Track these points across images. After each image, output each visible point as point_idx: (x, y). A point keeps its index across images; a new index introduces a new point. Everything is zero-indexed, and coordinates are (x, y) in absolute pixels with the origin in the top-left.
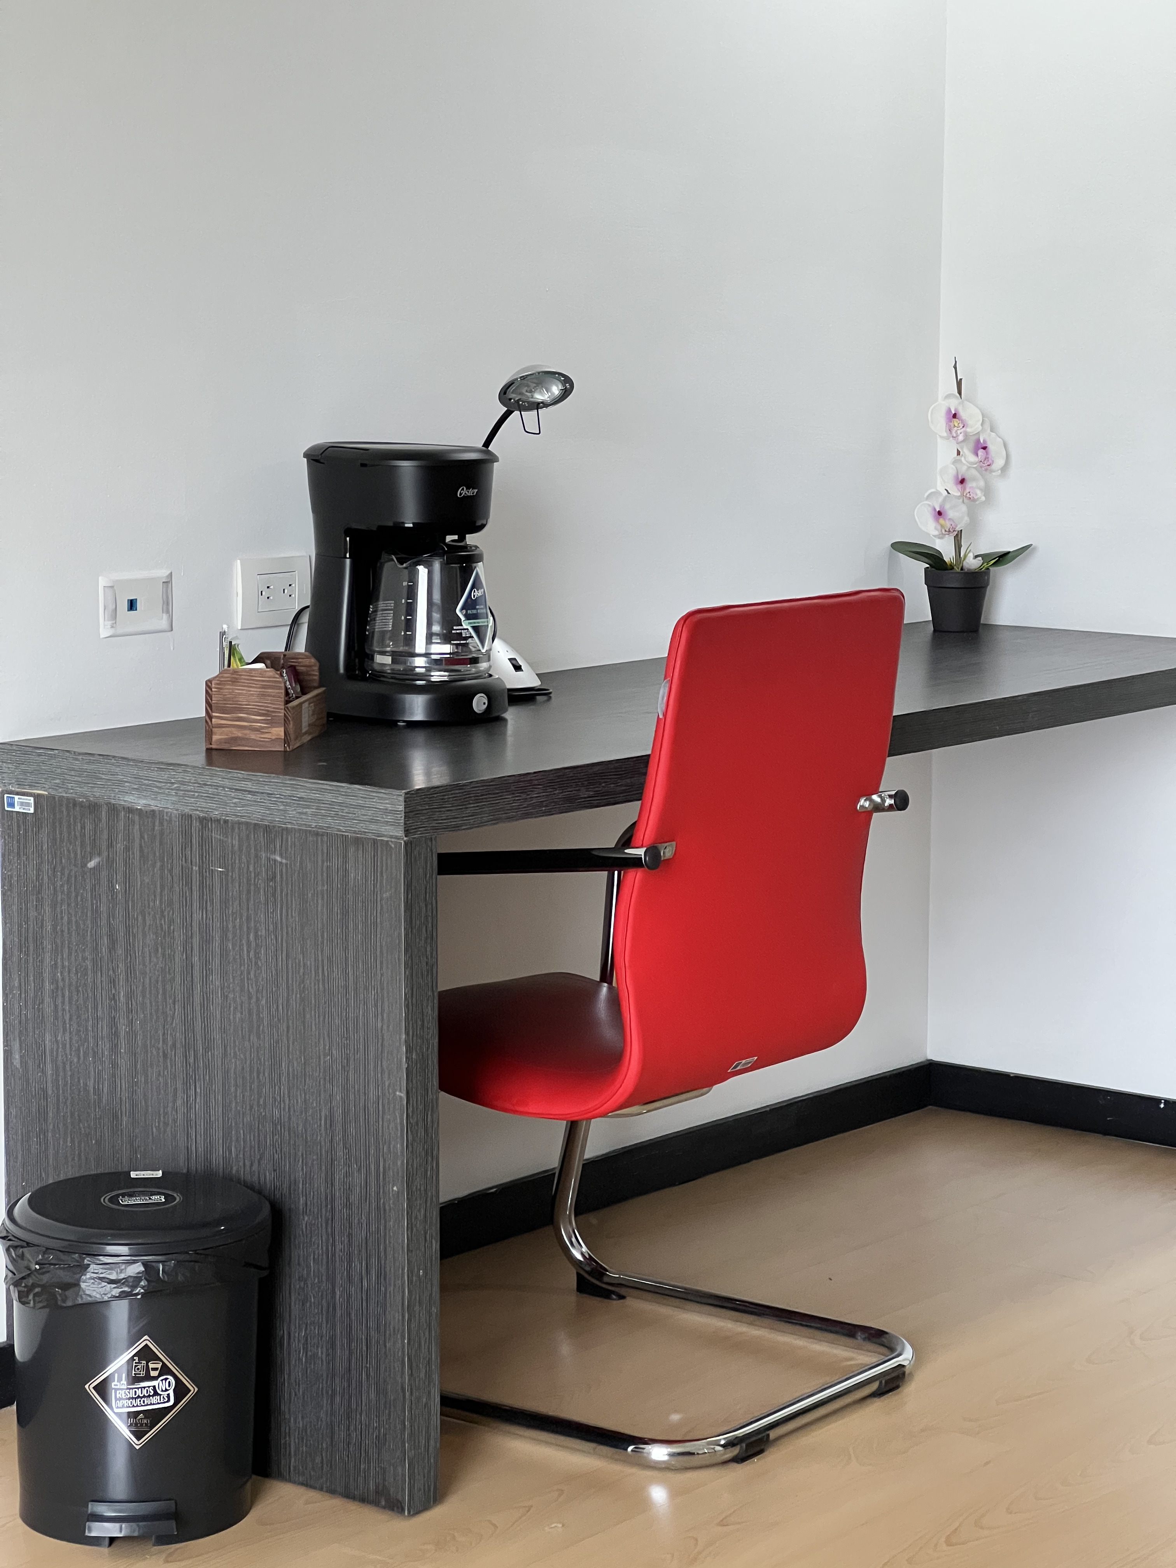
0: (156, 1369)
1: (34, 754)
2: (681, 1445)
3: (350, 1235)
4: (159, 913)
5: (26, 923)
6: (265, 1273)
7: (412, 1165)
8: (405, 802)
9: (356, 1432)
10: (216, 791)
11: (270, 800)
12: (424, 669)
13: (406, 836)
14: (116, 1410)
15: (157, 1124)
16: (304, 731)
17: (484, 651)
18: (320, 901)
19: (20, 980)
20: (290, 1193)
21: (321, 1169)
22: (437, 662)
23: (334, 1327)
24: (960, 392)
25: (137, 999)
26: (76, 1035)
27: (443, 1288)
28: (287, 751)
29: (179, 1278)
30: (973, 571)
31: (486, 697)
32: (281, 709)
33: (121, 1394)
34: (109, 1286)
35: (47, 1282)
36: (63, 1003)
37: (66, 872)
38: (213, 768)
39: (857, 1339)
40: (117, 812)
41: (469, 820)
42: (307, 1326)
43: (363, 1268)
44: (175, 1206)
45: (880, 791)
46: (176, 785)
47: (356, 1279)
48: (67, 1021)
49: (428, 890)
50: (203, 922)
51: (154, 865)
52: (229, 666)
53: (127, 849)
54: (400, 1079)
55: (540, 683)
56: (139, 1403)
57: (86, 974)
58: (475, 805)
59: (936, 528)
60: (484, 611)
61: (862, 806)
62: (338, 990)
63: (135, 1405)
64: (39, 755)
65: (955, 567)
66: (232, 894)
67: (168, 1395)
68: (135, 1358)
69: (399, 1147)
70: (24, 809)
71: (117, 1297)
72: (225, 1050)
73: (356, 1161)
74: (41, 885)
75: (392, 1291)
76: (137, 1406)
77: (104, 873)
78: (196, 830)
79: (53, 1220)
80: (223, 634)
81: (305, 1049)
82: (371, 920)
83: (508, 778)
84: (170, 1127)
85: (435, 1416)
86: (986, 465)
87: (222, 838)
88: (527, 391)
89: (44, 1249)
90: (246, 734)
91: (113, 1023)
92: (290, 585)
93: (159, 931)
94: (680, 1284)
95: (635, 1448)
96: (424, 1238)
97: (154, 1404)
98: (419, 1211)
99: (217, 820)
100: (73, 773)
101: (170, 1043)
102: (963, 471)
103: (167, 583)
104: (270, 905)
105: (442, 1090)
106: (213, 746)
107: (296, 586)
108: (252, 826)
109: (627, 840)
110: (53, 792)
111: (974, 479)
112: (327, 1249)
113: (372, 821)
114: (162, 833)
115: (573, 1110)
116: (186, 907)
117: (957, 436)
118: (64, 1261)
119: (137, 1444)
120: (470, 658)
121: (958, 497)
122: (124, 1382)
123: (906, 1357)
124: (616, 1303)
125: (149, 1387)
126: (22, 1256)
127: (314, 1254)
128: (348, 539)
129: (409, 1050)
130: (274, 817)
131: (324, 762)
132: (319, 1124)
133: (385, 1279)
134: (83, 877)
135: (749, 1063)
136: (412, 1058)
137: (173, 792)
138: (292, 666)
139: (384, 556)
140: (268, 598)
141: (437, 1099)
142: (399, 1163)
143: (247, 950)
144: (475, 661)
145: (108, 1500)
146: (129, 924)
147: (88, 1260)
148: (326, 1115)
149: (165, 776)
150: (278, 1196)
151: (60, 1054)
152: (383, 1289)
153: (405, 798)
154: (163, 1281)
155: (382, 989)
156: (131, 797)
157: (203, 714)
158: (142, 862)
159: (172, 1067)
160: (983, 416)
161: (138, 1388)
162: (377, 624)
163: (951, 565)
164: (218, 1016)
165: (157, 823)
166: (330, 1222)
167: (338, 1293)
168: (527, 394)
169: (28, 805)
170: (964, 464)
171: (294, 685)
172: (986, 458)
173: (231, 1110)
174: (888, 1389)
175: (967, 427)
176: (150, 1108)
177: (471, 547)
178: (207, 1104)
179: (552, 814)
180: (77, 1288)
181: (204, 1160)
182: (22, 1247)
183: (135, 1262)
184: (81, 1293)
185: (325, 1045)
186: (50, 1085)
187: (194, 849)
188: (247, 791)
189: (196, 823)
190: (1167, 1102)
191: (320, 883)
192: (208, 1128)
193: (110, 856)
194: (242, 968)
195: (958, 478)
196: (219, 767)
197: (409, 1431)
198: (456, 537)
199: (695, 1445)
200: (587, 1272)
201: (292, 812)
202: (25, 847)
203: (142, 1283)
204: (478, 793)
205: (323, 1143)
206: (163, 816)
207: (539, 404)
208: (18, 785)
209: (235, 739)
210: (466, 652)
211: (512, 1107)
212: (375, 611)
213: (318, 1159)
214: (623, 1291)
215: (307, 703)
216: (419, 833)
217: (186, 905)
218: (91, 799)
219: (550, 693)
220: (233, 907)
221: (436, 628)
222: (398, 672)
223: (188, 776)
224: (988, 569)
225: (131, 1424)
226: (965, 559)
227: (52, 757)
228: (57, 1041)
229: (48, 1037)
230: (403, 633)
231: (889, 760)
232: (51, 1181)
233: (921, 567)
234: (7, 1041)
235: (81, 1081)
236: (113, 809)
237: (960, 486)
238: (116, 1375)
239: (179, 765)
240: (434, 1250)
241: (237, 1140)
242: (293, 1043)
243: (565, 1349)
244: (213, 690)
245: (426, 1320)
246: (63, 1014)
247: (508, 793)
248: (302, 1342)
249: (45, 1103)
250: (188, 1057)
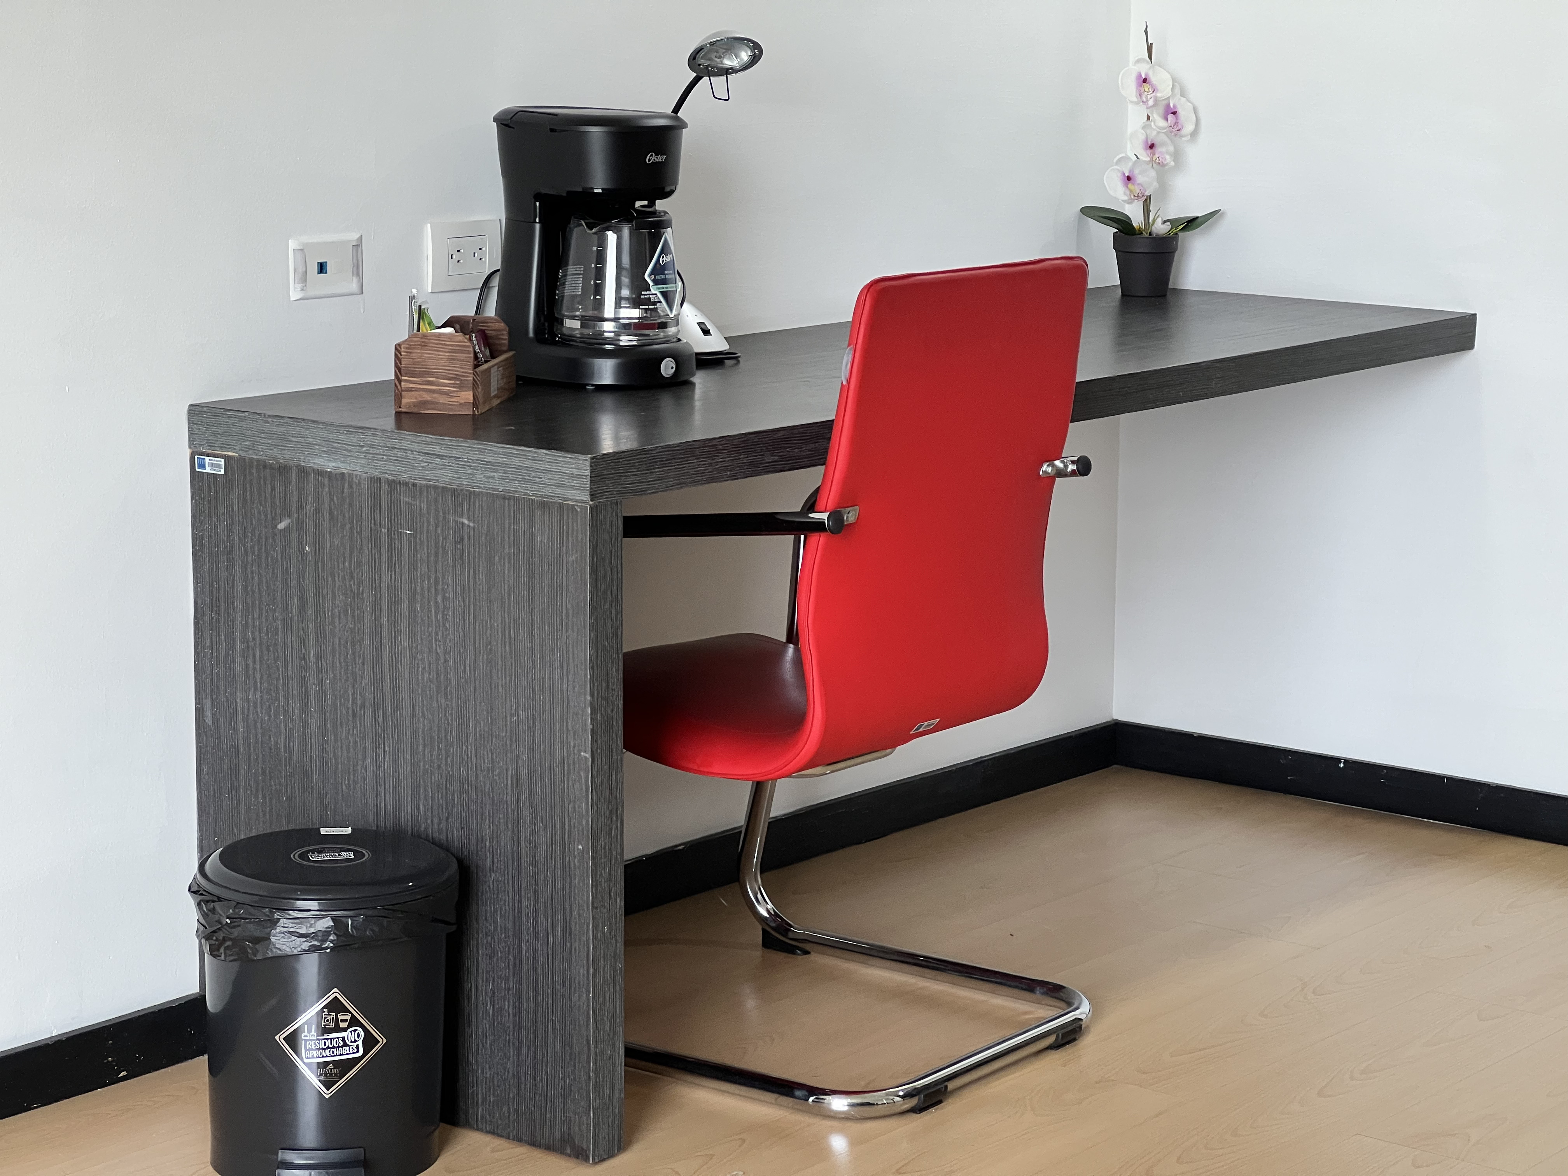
0: (345, 1021)
1: (224, 416)
2: (859, 1096)
3: (536, 892)
4: (348, 574)
5: (218, 583)
6: (454, 928)
7: (597, 825)
8: (591, 466)
9: (542, 1083)
10: (404, 454)
11: (459, 464)
12: (613, 334)
13: (591, 501)
14: (306, 1061)
15: (347, 782)
16: (492, 394)
17: (672, 316)
18: (506, 564)
19: (211, 639)
20: (477, 852)
21: (507, 827)
22: (625, 326)
23: (520, 982)
24: (1150, 57)
25: (327, 658)
26: (266, 693)
27: (627, 943)
28: (476, 415)
29: (368, 933)
30: (1160, 236)
31: (673, 361)
32: (470, 373)
33: (311, 1045)
34: (299, 940)
35: (237, 937)
36: (254, 662)
37: (257, 533)
38: (402, 432)
39: (1035, 993)
40: (307, 475)
41: (655, 484)
42: (494, 979)
43: (549, 924)
44: (365, 861)
45: (1063, 456)
46: (364, 449)
47: (542, 935)
48: (258, 681)
49: (613, 554)
50: (391, 583)
51: (343, 527)
52: (418, 330)
53: (317, 511)
54: (585, 740)
55: (729, 347)
56: (328, 1053)
57: (277, 634)
58: (661, 470)
59: (1125, 194)
60: (673, 276)
61: (1045, 472)
62: (525, 652)
63: (325, 1055)
64: (230, 417)
65: (1144, 232)
66: (421, 557)
67: (357, 1045)
68: (324, 1010)
69: (584, 806)
70: (214, 470)
71: (306, 951)
72: (413, 709)
73: (542, 819)
74: (232, 546)
75: (577, 948)
76: (327, 1056)
77: (294, 535)
78: (385, 493)
79: (243, 875)
80: (412, 298)
81: (492, 709)
82: (557, 583)
83: (694, 443)
84: (359, 785)
85: (619, 1067)
86: (1176, 129)
87: (410, 501)
88: (716, 57)
89: (235, 903)
90: (435, 398)
91: (303, 682)
92: (480, 249)
93: (348, 592)
94: (865, 941)
95: (816, 1098)
96: (608, 896)
97: (343, 1055)
98: (604, 869)
99: (406, 482)
100: (263, 435)
101: (359, 703)
102: (1153, 135)
103: (358, 246)
104: (458, 567)
105: (627, 750)
106: (403, 410)
107: (486, 249)
108: (440, 490)
109: (811, 505)
110: (243, 454)
111: (1163, 144)
112: (514, 905)
113: (558, 486)
114: (351, 495)
115: (759, 770)
116: (375, 570)
117: (1147, 101)
118: (254, 915)
119: (327, 1094)
120: (659, 323)
121: (1147, 163)
122: (314, 1033)
123: (1083, 1011)
124: (801, 958)
125: (338, 1038)
126: (213, 910)
127: (501, 909)
128: (538, 204)
129: (594, 711)
130: (462, 481)
131: (512, 426)
132: (505, 783)
133: (570, 935)
134: (273, 538)
135: (932, 724)
136: (597, 719)
137: (362, 456)
138: (481, 330)
139: (573, 221)
140: (458, 261)
141: (622, 760)
142: (584, 822)
143: (435, 612)
144: (663, 326)
145: (298, 1148)
146: (319, 585)
147: (278, 915)
148: (512, 774)
149: (354, 439)
150: (465, 854)
151: (251, 712)
152: (568, 945)
153: (591, 463)
154: (352, 936)
155: (567, 651)
156: (321, 460)
157: (392, 377)
158: (332, 523)
159: (361, 726)
160: (1174, 80)
161: (327, 1039)
162: (566, 288)
163: (1139, 230)
164: (407, 677)
165: (346, 485)
166: (516, 879)
167: (524, 948)
168: (716, 59)
169: (219, 466)
170: (1154, 129)
171: (483, 349)
172: (1176, 123)
173: (419, 768)
174: (1065, 1041)
175: (1156, 92)
176: (340, 765)
177: (659, 213)
178: (395, 762)
179: (737, 479)
180: (267, 942)
181: (393, 817)
182: (213, 901)
183: (324, 917)
184: (271, 946)
185: (511, 707)
186: (241, 742)
187: (383, 512)
188: (435, 455)
189: (385, 487)
190: (1346, 761)
191: (507, 546)
192: (397, 786)
193: (300, 517)
194: (430, 630)
195: (1148, 143)
196: (407, 431)
197: (594, 1081)
198: (646, 203)
199: (874, 1096)
200: (772, 928)
201: (479, 476)
202: (216, 507)
203: (331, 938)
204: (664, 458)
205: (509, 803)
206: (352, 479)
207: (728, 69)
208: (209, 446)
209: (424, 403)
210: (655, 317)
211: (696, 768)
212: (565, 276)
213: (504, 818)
214: (807, 947)
215: (496, 367)
216: (604, 497)
217: (375, 567)
218: (281, 461)
219: (739, 357)
220: (421, 569)
221: (625, 292)
222: (587, 336)
223: (377, 440)
224: (1176, 234)
225: (321, 1075)
226: (1153, 225)
227: (241, 419)
228: (248, 700)
229: (239, 695)
230: (592, 298)
231: (1072, 426)
232: (243, 837)
233: (1109, 232)
234: (199, 699)
235: (272, 739)
236: (303, 471)
237: (1149, 151)
238: (306, 1026)
239: (368, 428)
240: (618, 907)
241: (425, 799)
242: (480, 703)
243: (751, 1003)
244: (402, 354)
245: (611, 975)
246: (254, 673)
247: (694, 458)
248: (490, 995)
249: (237, 760)
250: (377, 716)
